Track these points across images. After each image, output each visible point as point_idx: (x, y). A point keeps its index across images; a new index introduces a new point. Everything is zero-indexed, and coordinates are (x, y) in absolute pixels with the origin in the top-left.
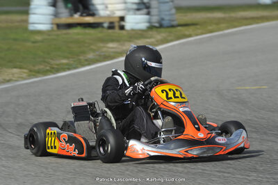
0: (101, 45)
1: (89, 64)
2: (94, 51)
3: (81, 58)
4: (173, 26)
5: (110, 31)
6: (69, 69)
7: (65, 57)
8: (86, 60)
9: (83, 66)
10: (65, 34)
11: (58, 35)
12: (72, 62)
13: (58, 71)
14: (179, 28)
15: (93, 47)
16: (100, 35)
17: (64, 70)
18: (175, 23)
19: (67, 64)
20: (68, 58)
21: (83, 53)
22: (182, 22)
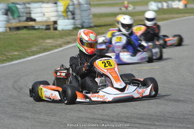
0: (41, 41)
1: (34, 55)
2: (36, 45)
3: (27, 50)
4: (91, 27)
5: (47, 31)
6: (20, 59)
7: (16, 51)
8: (32, 52)
9: (29, 56)
11: (10, 35)
12: (21, 54)
13: (12, 60)
14: (96, 28)
15: (36, 43)
16: (41, 34)
17: (16, 59)
18: (92, 25)
19: (18, 55)
20: (19, 51)
21: (29, 47)
22: (97, 24)
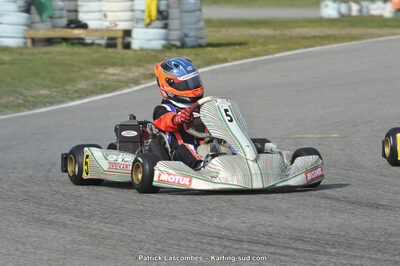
0: (97, 70)
1: (80, 98)
2: (87, 78)
3: (68, 88)
4: (200, 46)
5: (110, 50)
6: (51, 104)
7: (45, 87)
8: (76, 91)
9: (72, 99)
10: (45, 53)
11: (34, 54)
12: (55, 94)
13: (35, 105)
14: (210, 49)
15: (86, 73)
16: (95, 56)
17: (45, 105)
18: (203, 42)
19: (48, 96)
20: (50, 88)
21: (72, 81)
22: (214, 40)
